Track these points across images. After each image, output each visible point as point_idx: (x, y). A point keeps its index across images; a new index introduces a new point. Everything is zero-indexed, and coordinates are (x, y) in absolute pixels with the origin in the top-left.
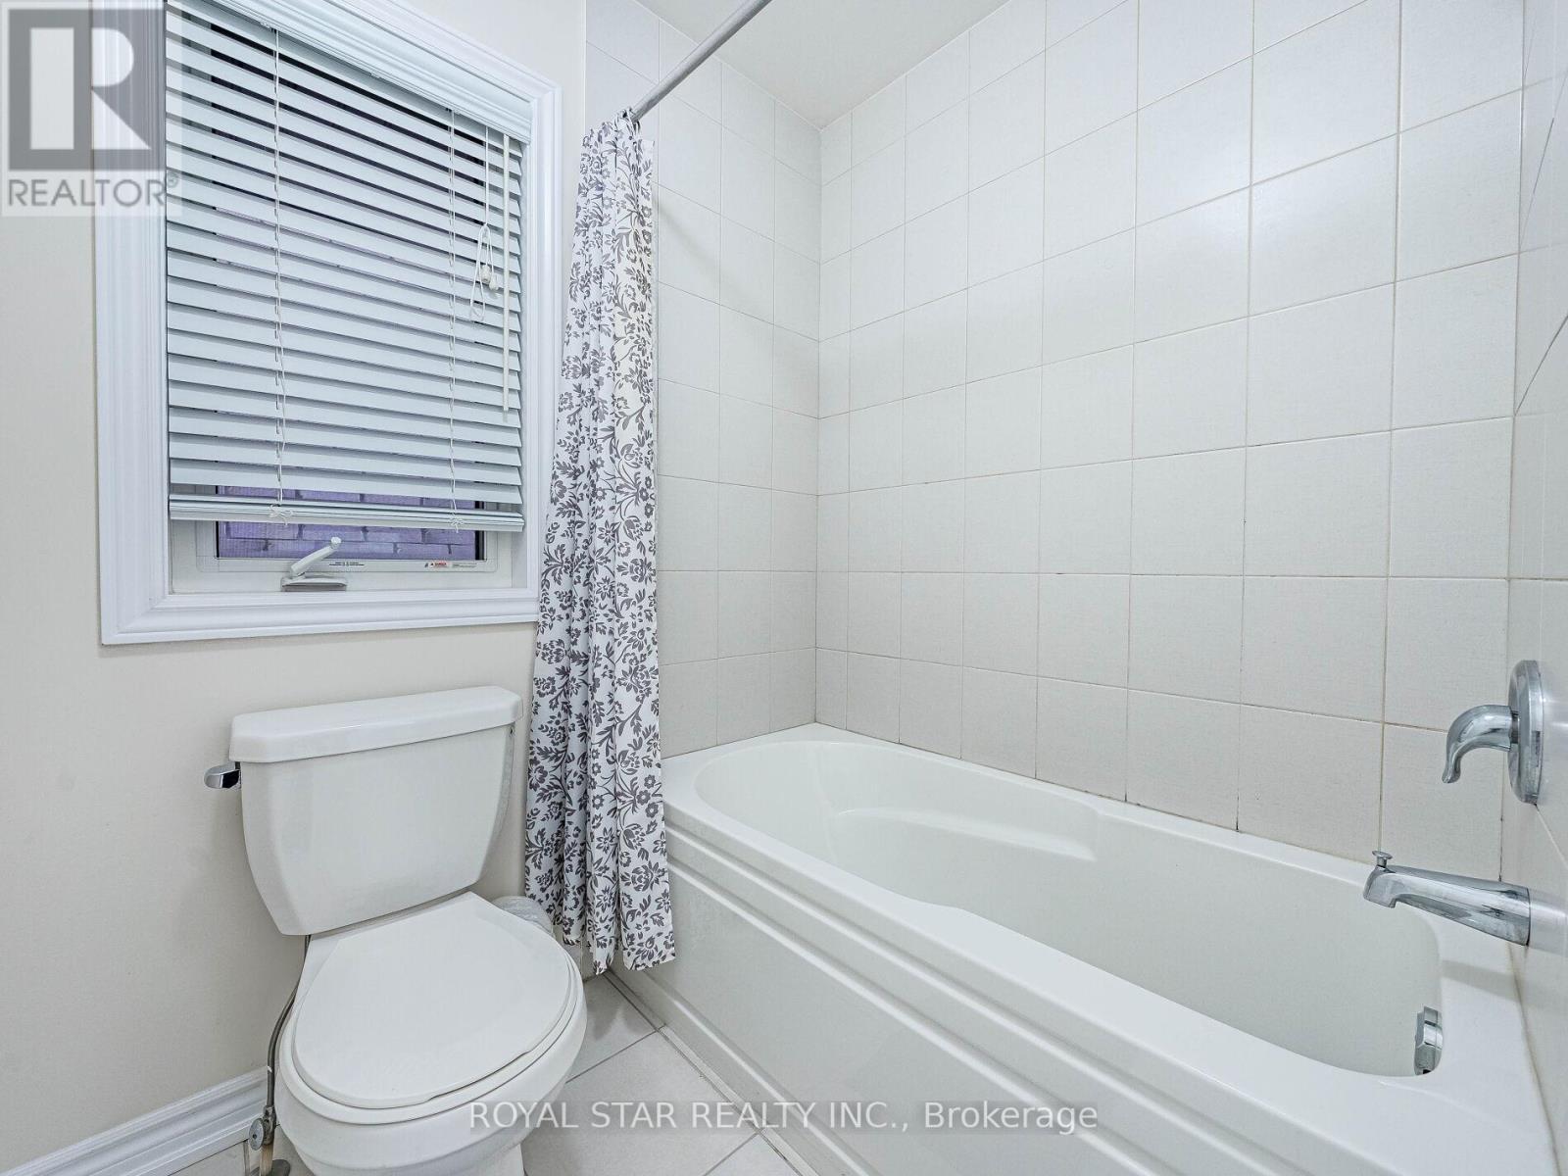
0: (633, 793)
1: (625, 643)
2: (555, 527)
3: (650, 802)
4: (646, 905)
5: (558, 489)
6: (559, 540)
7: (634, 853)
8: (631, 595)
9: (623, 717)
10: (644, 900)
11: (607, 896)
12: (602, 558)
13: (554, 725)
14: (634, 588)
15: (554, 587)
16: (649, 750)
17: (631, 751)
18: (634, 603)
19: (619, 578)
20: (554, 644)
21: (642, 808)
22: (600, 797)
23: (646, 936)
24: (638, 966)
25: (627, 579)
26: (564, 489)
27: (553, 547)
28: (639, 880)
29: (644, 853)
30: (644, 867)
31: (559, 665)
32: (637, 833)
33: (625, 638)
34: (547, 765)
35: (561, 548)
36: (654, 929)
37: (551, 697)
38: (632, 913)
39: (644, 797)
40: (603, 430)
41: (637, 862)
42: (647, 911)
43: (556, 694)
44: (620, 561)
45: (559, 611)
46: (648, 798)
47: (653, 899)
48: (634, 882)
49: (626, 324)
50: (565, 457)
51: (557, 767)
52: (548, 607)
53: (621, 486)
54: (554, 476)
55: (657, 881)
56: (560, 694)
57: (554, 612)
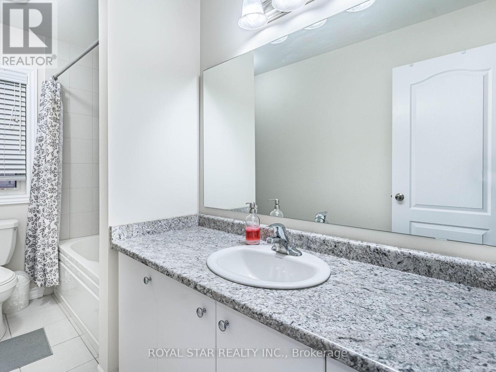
0: (48, 244)
1: (46, 208)
2: (33, 180)
3: (53, 246)
4: (51, 271)
5: (34, 170)
6: (34, 183)
7: (48, 259)
8: (49, 196)
9: (46, 226)
10: (51, 270)
11: (41, 269)
12: (42, 188)
13: (33, 229)
14: (49, 195)
15: (33, 194)
16: (53, 234)
17: (48, 234)
18: (49, 198)
19: (46, 193)
20: (33, 208)
21: (50, 248)
22: (40, 245)
23: (51, 279)
24: (48, 286)
25: (47, 193)
26: (36, 170)
27: (33, 184)
28: (49, 265)
29: (51, 259)
30: (51, 262)
31: (34, 214)
32: (49, 254)
33: (46, 207)
34: (31, 239)
35: (35, 185)
36: (53, 277)
37: (32, 222)
38: (47, 273)
39: (51, 245)
40: (43, 156)
41: (49, 261)
42: (51, 273)
43: (33, 221)
44: (46, 188)
45: (34, 200)
46: (52, 245)
47: (53, 270)
48: (48, 265)
49: (49, 131)
50: (36, 162)
51: (34, 240)
52: (31, 199)
53: (47, 170)
54: (33, 167)
55: (55, 266)
56: (35, 221)
57: (33, 200)
